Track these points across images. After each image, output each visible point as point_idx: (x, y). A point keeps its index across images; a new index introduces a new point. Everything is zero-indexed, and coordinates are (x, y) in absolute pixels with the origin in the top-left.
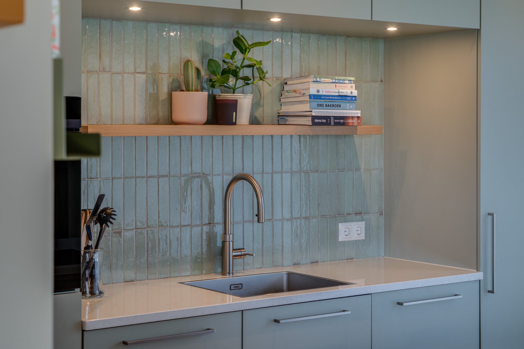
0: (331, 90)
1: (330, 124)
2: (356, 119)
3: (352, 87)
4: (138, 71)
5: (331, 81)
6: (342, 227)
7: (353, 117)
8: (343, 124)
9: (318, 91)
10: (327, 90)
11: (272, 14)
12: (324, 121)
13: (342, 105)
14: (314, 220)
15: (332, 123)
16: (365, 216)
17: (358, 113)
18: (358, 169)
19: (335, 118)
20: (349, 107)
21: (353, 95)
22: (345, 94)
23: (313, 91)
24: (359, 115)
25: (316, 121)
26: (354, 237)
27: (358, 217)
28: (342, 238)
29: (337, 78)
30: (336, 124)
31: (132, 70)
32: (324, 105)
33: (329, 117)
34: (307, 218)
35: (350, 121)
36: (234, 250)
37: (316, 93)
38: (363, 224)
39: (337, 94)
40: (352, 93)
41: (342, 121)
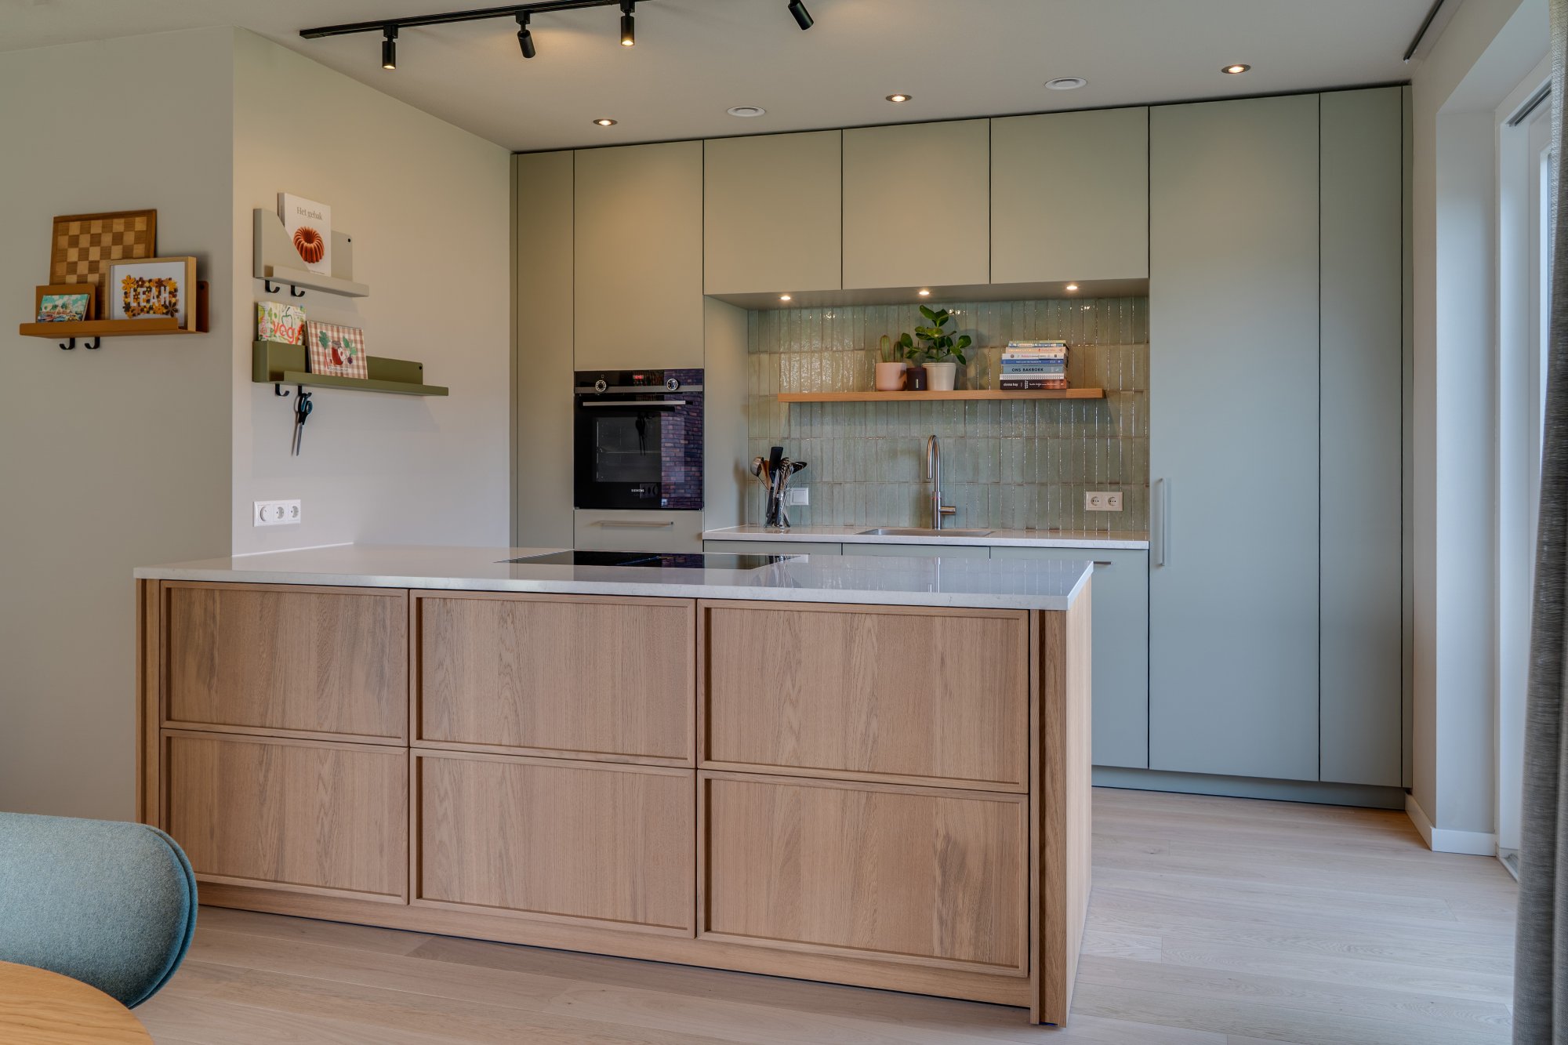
0: (1029, 355)
1: (1023, 388)
2: (1058, 382)
3: (1061, 350)
4: (857, 348)
5: (1032, 345)
6: (1089, 496)
7: (1054, 381)
8: (1041, 388)
9: (1012, 356)
10: (1024, 355)
11: (920, 288)
12: (1017, 385)
13: (1044, 368)
14: (1054, 487)
15: (1026, 386)
16: (1126, 487)
17: (1060, 376)
18: (1114, 436)
19: (1030, 381)
20: (1055, 370)
21: (1058, 358)
22: (1047, 358)
23: (1006, 356)
24: (1062, 378)
25: (1005, 385)
26: (1107, 507)
27: (1114, 487)
28: (1089, 507)
29: (1041, 342)
30: (1030, 388)
31: (852, 348)
32: (1022, 370)
33: (1023, 381)
34: (1042, 484)
35: (1050, 384)
36: (942, 506)
37: (1010, 358)
38: (1118, 496)
39: (1037, 358)
40: (1055, 356)
41: (1039, 384)
